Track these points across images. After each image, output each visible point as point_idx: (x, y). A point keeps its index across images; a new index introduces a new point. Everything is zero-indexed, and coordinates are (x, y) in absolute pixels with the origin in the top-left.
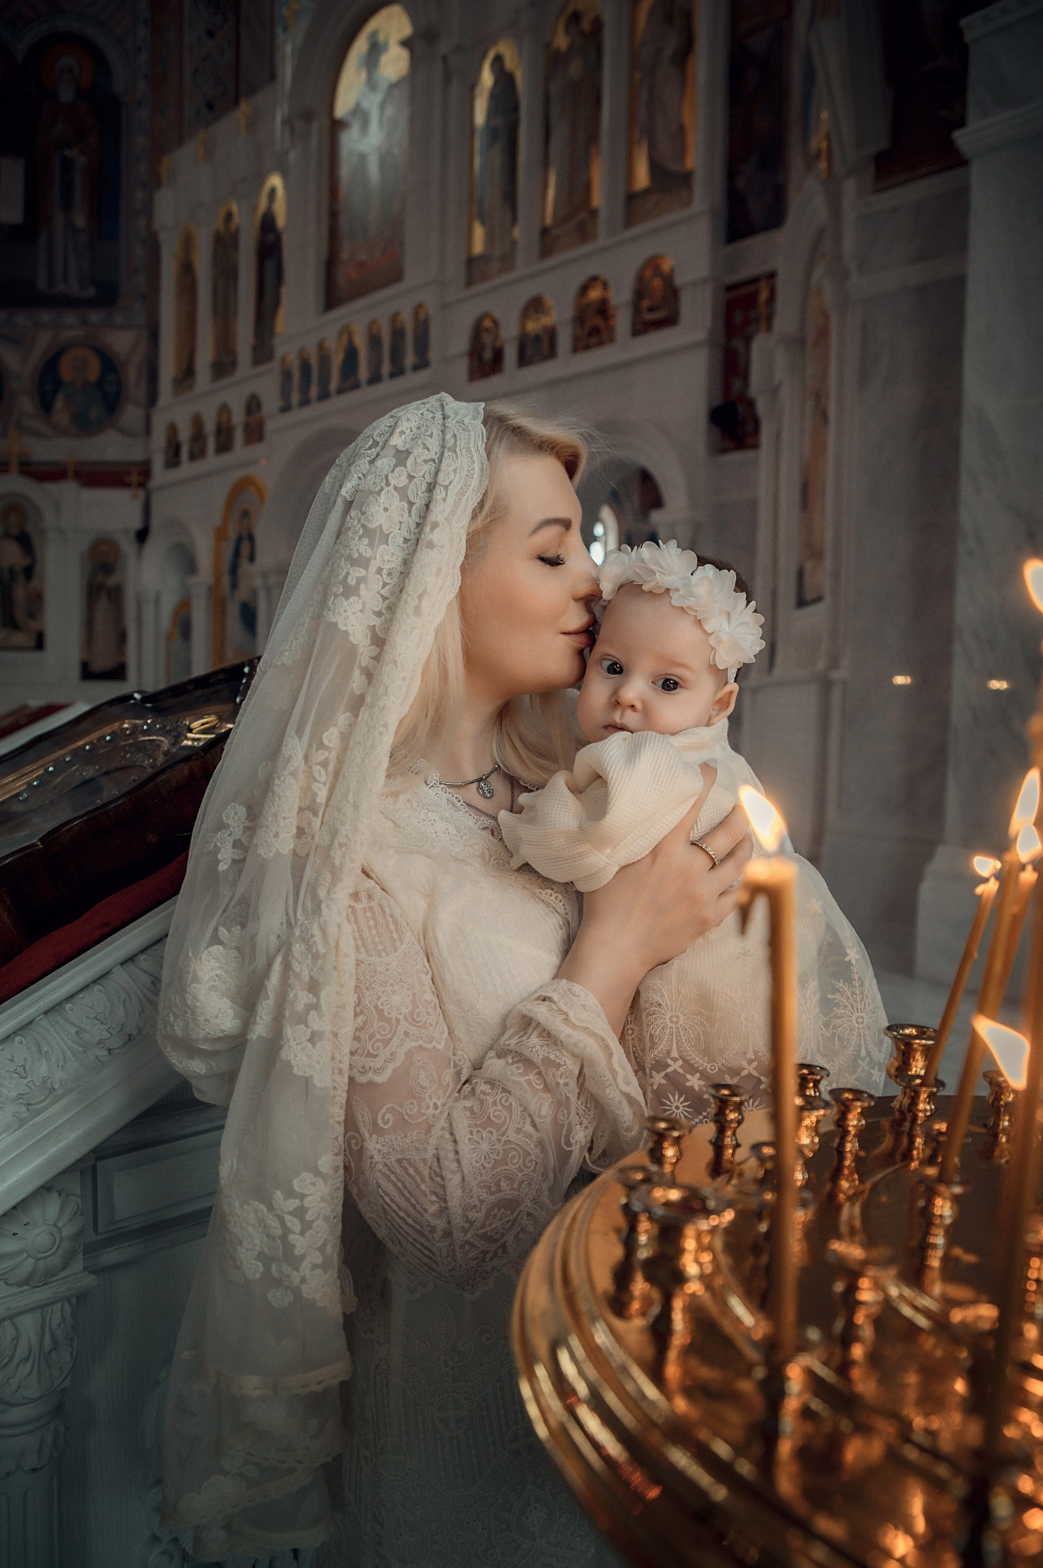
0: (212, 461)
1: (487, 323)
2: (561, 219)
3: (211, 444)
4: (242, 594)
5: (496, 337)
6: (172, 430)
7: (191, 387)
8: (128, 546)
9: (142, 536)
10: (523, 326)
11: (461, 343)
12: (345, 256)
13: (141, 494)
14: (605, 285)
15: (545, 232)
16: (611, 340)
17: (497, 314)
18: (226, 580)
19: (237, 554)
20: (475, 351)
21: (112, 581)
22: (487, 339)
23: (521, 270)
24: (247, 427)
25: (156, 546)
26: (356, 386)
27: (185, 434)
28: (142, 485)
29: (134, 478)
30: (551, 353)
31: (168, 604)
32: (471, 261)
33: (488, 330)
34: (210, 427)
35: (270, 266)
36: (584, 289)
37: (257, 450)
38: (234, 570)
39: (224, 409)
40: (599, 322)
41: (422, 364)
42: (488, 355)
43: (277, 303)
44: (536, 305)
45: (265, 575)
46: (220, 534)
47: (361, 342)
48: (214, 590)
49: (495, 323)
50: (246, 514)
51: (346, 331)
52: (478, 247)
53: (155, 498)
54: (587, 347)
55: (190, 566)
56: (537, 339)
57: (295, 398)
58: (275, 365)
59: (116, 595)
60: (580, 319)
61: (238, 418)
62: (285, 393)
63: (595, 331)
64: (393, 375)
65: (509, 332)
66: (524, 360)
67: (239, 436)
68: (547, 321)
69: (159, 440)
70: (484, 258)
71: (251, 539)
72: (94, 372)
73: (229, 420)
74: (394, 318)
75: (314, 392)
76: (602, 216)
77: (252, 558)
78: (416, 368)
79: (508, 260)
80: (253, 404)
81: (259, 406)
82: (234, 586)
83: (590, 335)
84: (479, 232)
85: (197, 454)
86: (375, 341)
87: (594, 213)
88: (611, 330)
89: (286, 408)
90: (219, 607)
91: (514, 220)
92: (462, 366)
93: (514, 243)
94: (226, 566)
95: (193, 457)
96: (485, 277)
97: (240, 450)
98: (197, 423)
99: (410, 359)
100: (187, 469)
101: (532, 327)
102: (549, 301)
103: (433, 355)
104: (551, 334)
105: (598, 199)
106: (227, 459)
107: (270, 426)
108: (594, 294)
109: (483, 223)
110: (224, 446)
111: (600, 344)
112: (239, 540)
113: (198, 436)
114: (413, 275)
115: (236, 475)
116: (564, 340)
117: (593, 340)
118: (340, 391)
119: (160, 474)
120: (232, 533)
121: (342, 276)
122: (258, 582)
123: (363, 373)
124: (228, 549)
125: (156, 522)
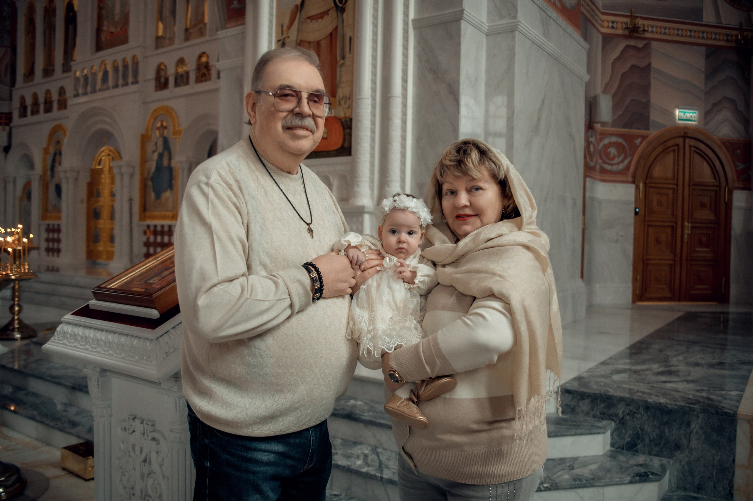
0: (42, 116)
1: (163, 67)
2: (193, 26)
3: (42, 108)
4: (55, 180)
5: (166, 73)
6: (23, 99)
7: (32, 80)
9: (7, 149)
10: (177, 70)
11: (152, 74)
12: (105, 28)
13: (7, 129)
14: (208, 56)
15: (187, 30)
16: (210, 79)
17: (166, 63)
18: (49, 173)
19: (54, 161)
20: (158, 78)
22: (162, 74)
23: (176, 46)
24: (59, 101)
25: (15, 154)
26: (108, 89)
27: (29, 102)
28: (8, 124)
29: (4, 121)
30: (187, 83)
31: (20, 184)
32: (158, 38)
33: (162, 69)
34: (41, 100)
35: (71, 28)
36: (200, 57)
37: (63, 113)
38: (53, 168)
39: (48, 92)
40: (205, 71)
41: (136, 82)
42: (163, 80)
43: (74, 45)
44: (181, 61)
45: (65, 172)
46: (46, 151)
47: (109, 68)
48: (43, 178)
49: (165, 66)
50: (58, 142)
51: (103, 63)
52: (160, 33)
53: (14, 131)
54: (201, 81)
55: (31, 166)
56: (182, 75)
57: (81, 91)
60: (198, 69)
61: (55, 97)
62: (76, 88)
63: (204, 75)
64: (123, 85)
65: (171, 71)
66: (177, 84)
67: (55, 105)
68: (185, 68)
69: (16, 103)
70: (161, 37)
71: (60, 154)
73: (51, 98)
74: (124, 60)
75: (89, 88)
76: (208, 26)
77: (60, 163)
78: (133, 83)
79: (172, 40)
80: (62, 91)
81: (65, 92)
82: (53, 176)
83: (202, 76)
84: (161, 26)
85: (35, 112)
86: (116, 69)
87: (205, 24)
88: (210, 74)
89: (77, 95)
90: (45, 186)
91: (175, 24)
92: (152, 84)
93: (174, 33)
94: (49, 167)
95: (33, 113)
96: (163, 47)
97: (56, 112)
98: (35, 96)
99: (130, 79)
100: (30, 118)
101: (180, 70)
102: (186, 59)
103: (140, 78)
104: (187, 73)
105: (206, 20)
106: (49, 115)
107: (70, 102)
108: (204, 59)
109: (162, 23)
110: (48, 109)
111: (206, 81)
112: (55, 155)
113: (36, 103)
114: (133, 41)
115: (54, 123)
116: (192, 77)
117: (203, 79)
118: (100, 90)
119: (16, 120)
120: (52, 150)
121: (103, 37)
122: (62, 175)
123: (111, 82)
125: (14, 143)
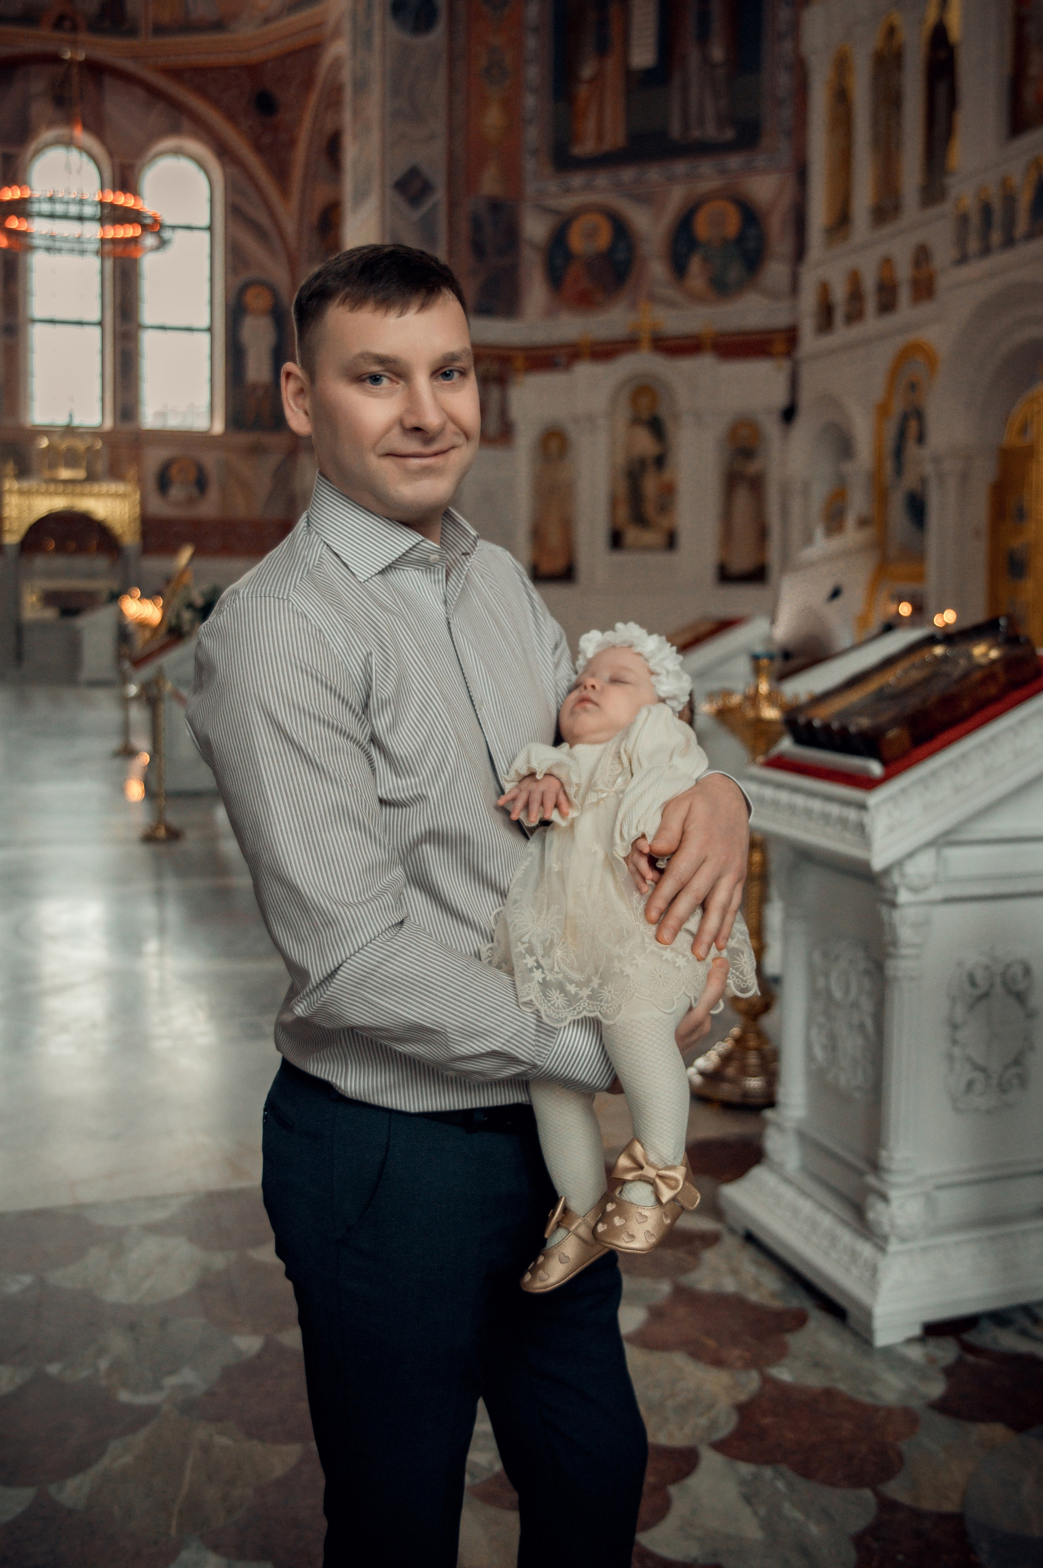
3: (871, 304)
4: (907, 483)
6: (825, 290)
7: (846, 237)
8: (772, 427)
9: (789, 414)
13: (786, 364)
18: (889, 466)
19: (902, 435)
21: (753, 468)
24: (914, 282)
25: (805, 426)
28: (788, 354)
29: (779, 347)
31: (820, 492)
34: (869, 284)
35: (942, 90)
37: (927, 309)
38: (899, 452)
39: (887, 262)
43: (951, 131)
45: (937, 460)
46: (883, 410)
48: (874, 478)
50: (913, 387)
51: (1035, 165)
53: (804, 369)
55: (845, 449)
57: (973, 245)
58: (947, 207)
59: (757, 485)
61: (904, 272)
62: (961, 241)
67: (904, 294)
69: (808, 300)
71: (920, 416)
72: (732, 224)
73: (893, 276)
75: (996, 237)
77: (921, 439)
80: (922, 255)
81: (929, 257)
82: (899, 471)
85: (855, 316)
89: (963, 260)
90: (880, 495)
94: (889, 446)
95: (849, 320)
97: (906, 311)
98: (854, 280)
100: (842, 333)
106: (890, 320)
107: (943, 281)
110: (887, 305)
112: (905, 418)
113: (856, 295)
115: (899, 342)
118: (1028, 237)
119: (809, 341)
120: (897, 407)
122: (929, 469)
124: (891, 429)
125: (806, 399)
